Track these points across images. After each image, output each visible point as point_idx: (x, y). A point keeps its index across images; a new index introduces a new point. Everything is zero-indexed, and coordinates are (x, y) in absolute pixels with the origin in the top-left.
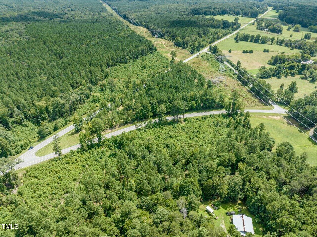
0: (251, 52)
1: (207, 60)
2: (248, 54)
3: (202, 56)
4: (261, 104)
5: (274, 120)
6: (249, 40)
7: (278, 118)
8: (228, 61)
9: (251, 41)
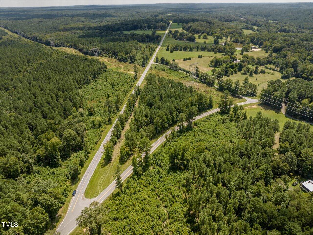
0: (190, 59)
1: (162, 70)
2: (188, 61)
3: (155, 68)
4: (236, 99)
5: (254, 109)
6: (179, 50)
7: (255, 106)
8: (181, 69)
9: (181, 50)
